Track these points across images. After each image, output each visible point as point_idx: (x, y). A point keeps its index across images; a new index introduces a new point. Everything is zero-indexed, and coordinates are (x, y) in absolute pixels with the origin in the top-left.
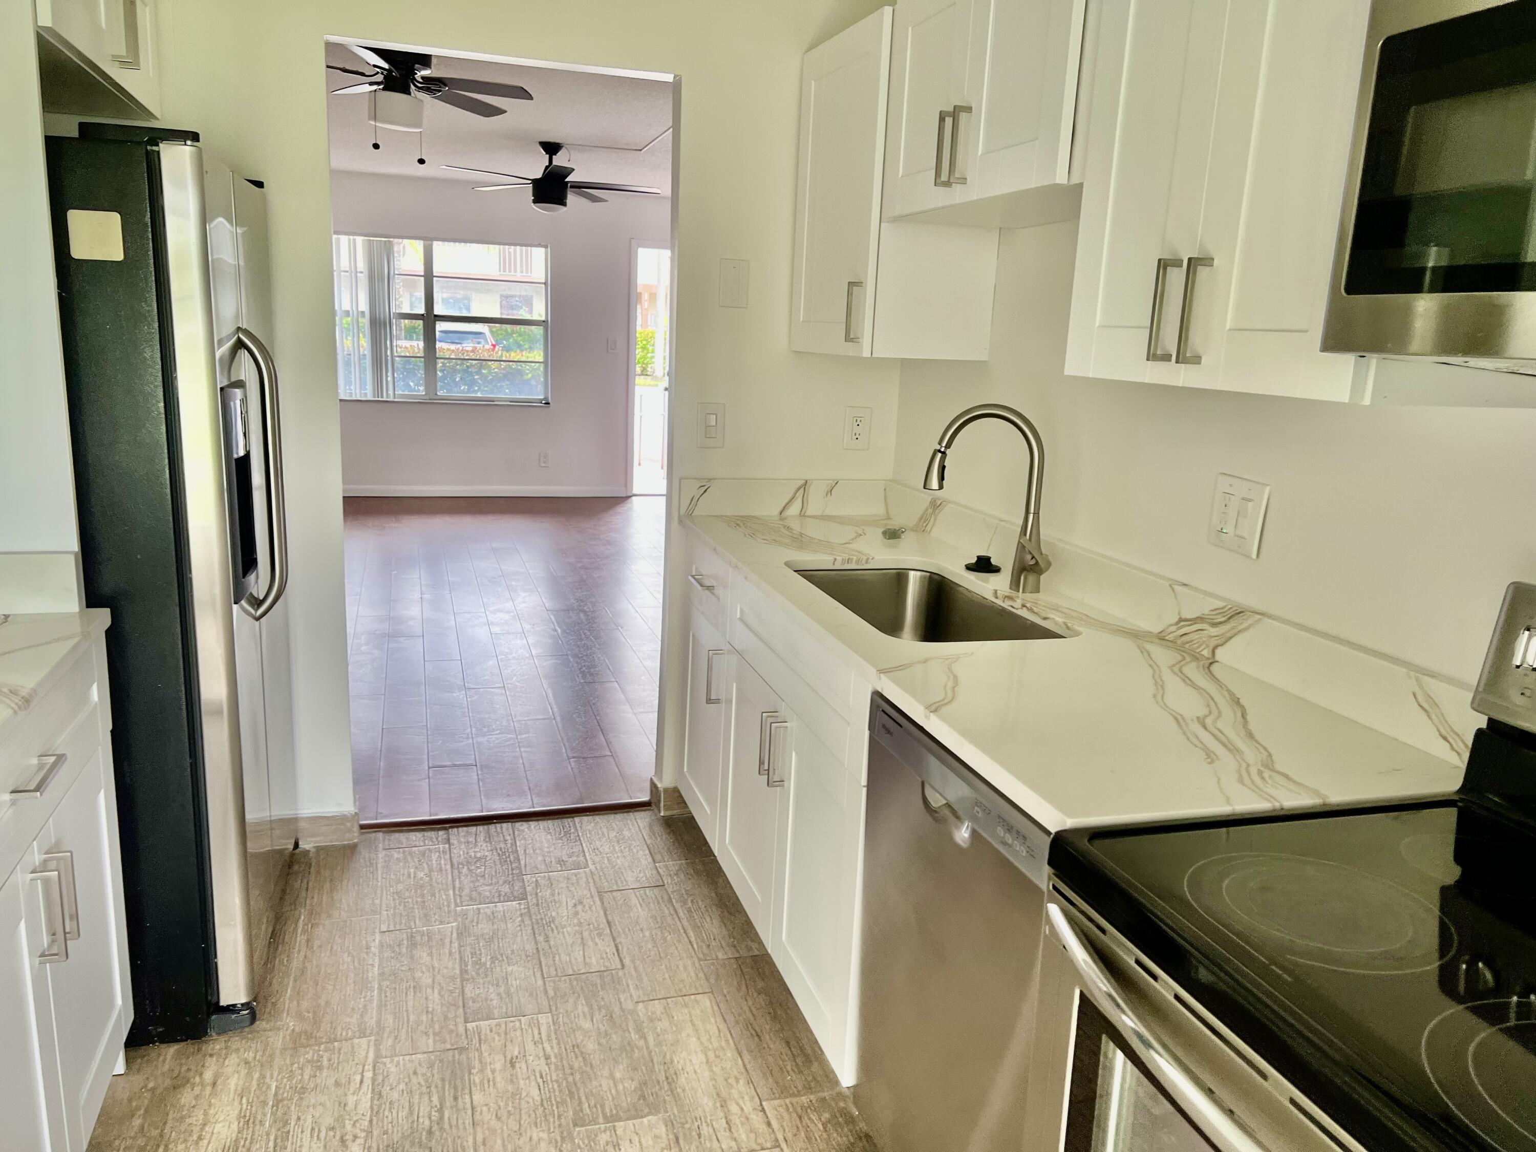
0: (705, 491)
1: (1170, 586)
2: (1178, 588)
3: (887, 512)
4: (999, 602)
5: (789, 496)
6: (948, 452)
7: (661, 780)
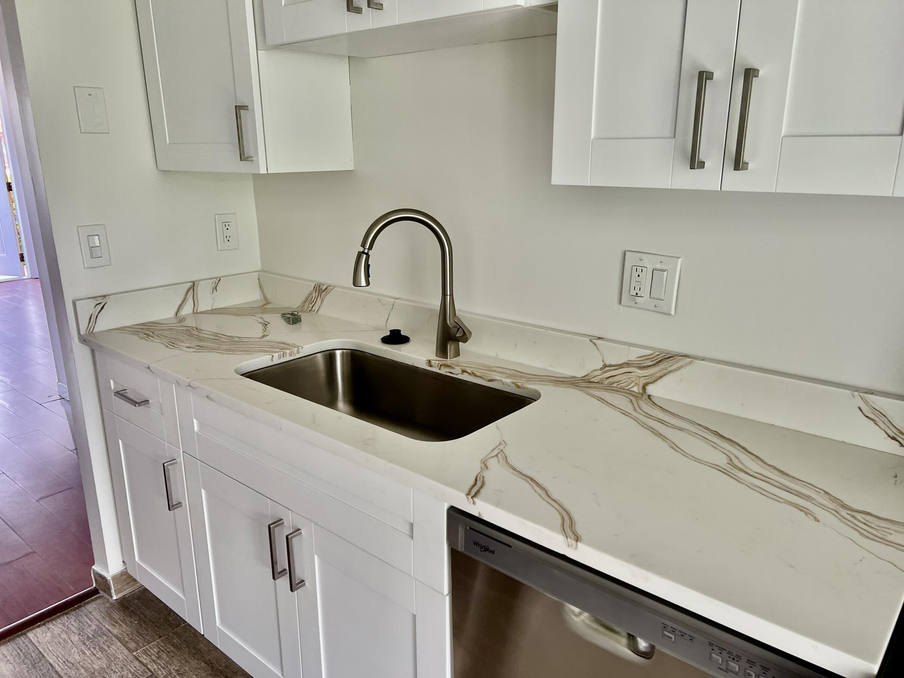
0: (102, 308)
1: (591, 341)
2: (597, 342)
3: (265, 297)
4: (435, 370)
5: (182, 298)
6: (370, 253)
7: (107, 570)
